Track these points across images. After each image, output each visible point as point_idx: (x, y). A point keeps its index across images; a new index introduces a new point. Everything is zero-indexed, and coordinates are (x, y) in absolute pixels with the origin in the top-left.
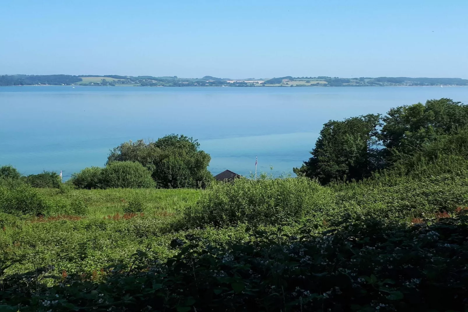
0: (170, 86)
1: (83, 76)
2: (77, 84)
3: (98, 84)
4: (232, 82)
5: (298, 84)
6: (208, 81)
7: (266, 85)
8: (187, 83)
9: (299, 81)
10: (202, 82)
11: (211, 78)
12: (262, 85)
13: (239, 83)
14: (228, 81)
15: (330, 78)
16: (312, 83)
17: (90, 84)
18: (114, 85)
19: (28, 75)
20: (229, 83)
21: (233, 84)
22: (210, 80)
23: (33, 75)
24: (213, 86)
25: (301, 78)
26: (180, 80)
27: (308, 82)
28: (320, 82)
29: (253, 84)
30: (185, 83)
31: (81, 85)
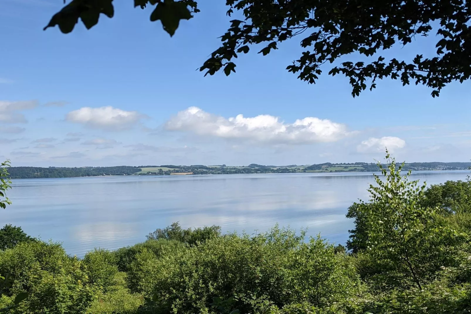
0: (219, 174)
1: (142, 167)
2: (137, 174)
3: (155, 173)
4: (275, 169)
5: (336, 170)
6: (253, 169)
7: (307, 171)
8: (235, 170)
9: (338, 167)
10: (248, 169)
11: (256, 165)
12: (303, 171)
13: (282, 170)
14: (272, 168)
15: (367, 163)
16: (350, 168)
17: (148, 174)
18: (169, 174)
19: (95, 167)
20: (273, 170)
21: (276, 170)
22: (256, 167)
23: (99, 167)
24: (258, 173)
25: (339, 164)
26: (228, 168)
27: (346, 167)
28: (358, 168)
29: (295, 170)
30: (233, 170)
31: (140, 174)
